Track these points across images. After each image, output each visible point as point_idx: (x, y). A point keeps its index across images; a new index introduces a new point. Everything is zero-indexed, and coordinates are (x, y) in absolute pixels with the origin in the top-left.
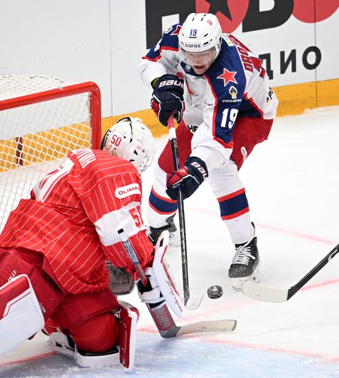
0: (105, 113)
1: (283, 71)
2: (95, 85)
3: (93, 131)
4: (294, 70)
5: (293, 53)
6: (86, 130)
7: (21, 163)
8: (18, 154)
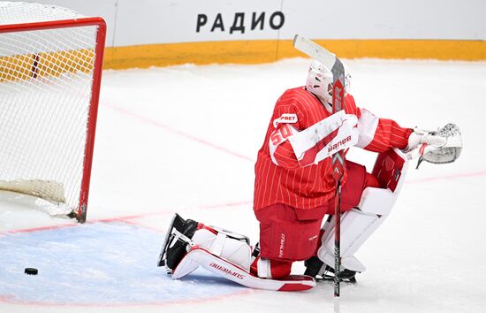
0: (108, 43)
1: (253, 28)
2: (102, 21)
3: (97, 56)
4: (262, 28)
5: (263, 15)
6: (91, 55)
7: (35, 76)
8: (33, 69)
